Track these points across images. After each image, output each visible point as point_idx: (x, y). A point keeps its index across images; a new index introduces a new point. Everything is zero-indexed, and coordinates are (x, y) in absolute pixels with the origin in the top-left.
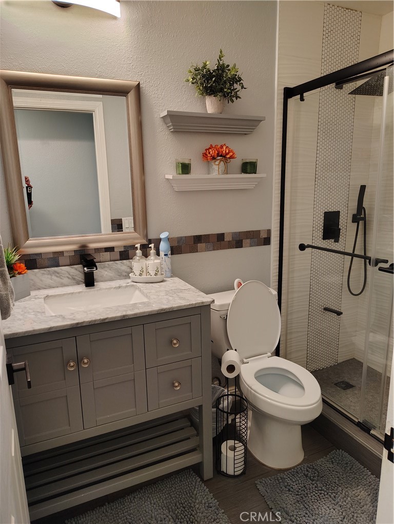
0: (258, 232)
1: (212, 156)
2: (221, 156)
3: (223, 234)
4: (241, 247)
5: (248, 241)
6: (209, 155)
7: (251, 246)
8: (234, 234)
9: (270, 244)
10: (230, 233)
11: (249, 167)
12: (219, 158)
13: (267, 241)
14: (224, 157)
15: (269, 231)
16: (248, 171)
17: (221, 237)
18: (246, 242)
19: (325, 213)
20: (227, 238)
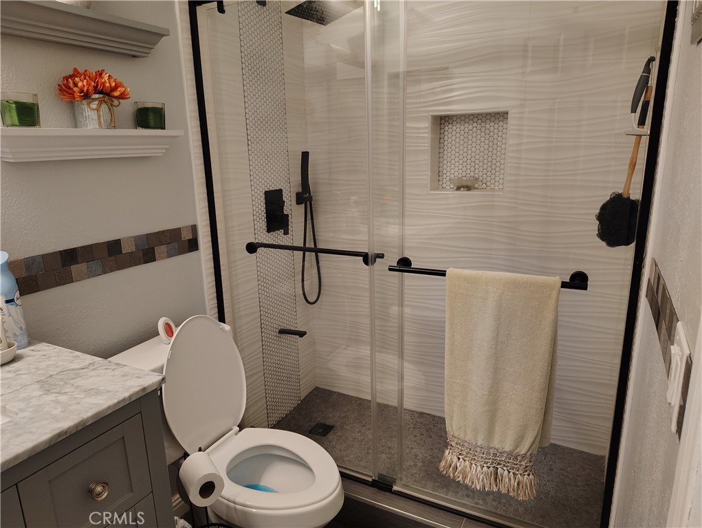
0: (177, 232)
1: (82, 91)
2: (101, 92)
3: (118, 242)
4: (153, 259)
5: (164, 248)
6: (75, 89)
7: (169, 256)
8: (137, 239)
9: (198, 249)
10: (131, 237)
11: (151, 117)
12: (97, 96)
13: (193, 245)
14: (108, 94)
15: (194, 228)
16: (152, 124)
17: (113, 247)
18: (160, 250)
19: (267, 193)
20: (127, 248)
